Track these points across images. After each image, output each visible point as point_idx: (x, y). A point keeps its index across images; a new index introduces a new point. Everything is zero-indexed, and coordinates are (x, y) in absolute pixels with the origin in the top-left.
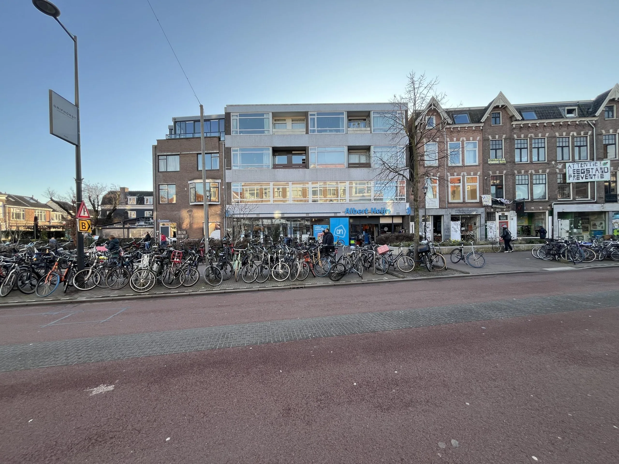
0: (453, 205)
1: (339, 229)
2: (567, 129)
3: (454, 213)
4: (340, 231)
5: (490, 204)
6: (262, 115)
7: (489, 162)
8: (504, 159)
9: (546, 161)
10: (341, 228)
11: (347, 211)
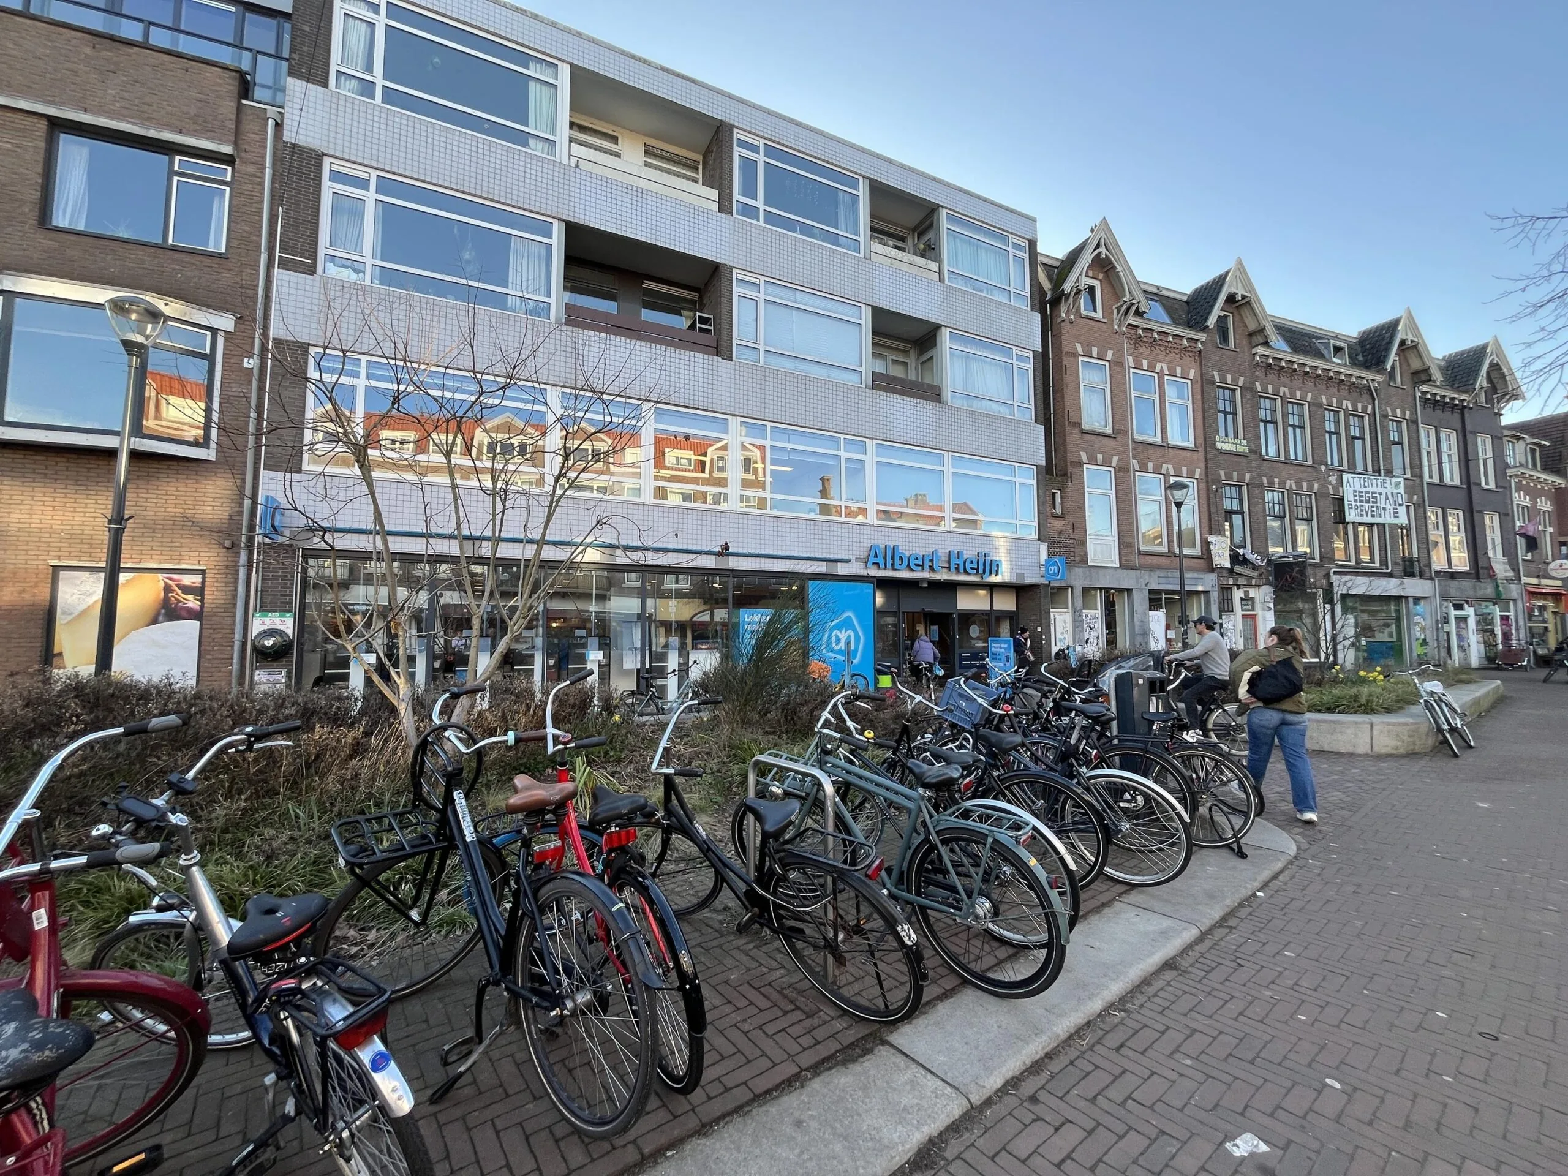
0: (1149, 560)
1: (838, 627)
2: (1339, 390)
3: (1154, 586)
4: (843, 636)
5: (1228, 565)
6: (524, 59)
7: (1219, 445)
8: (1245, 442)
9: (1310, 462)
10: (847, 624)
11: (873, 556)
